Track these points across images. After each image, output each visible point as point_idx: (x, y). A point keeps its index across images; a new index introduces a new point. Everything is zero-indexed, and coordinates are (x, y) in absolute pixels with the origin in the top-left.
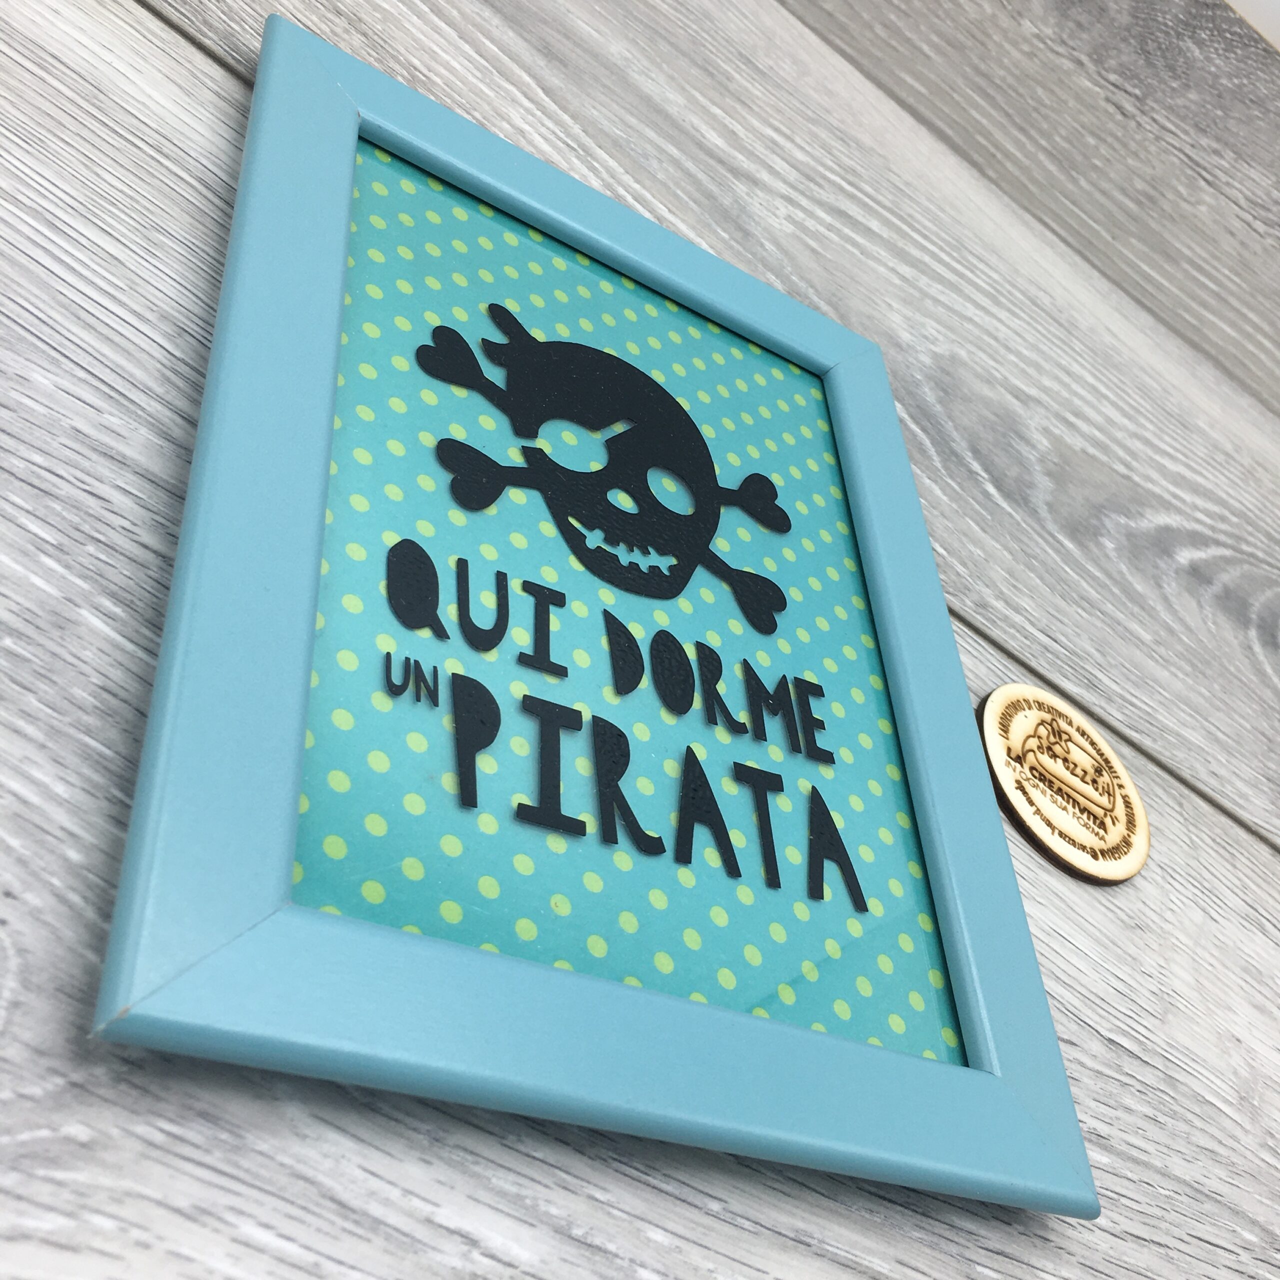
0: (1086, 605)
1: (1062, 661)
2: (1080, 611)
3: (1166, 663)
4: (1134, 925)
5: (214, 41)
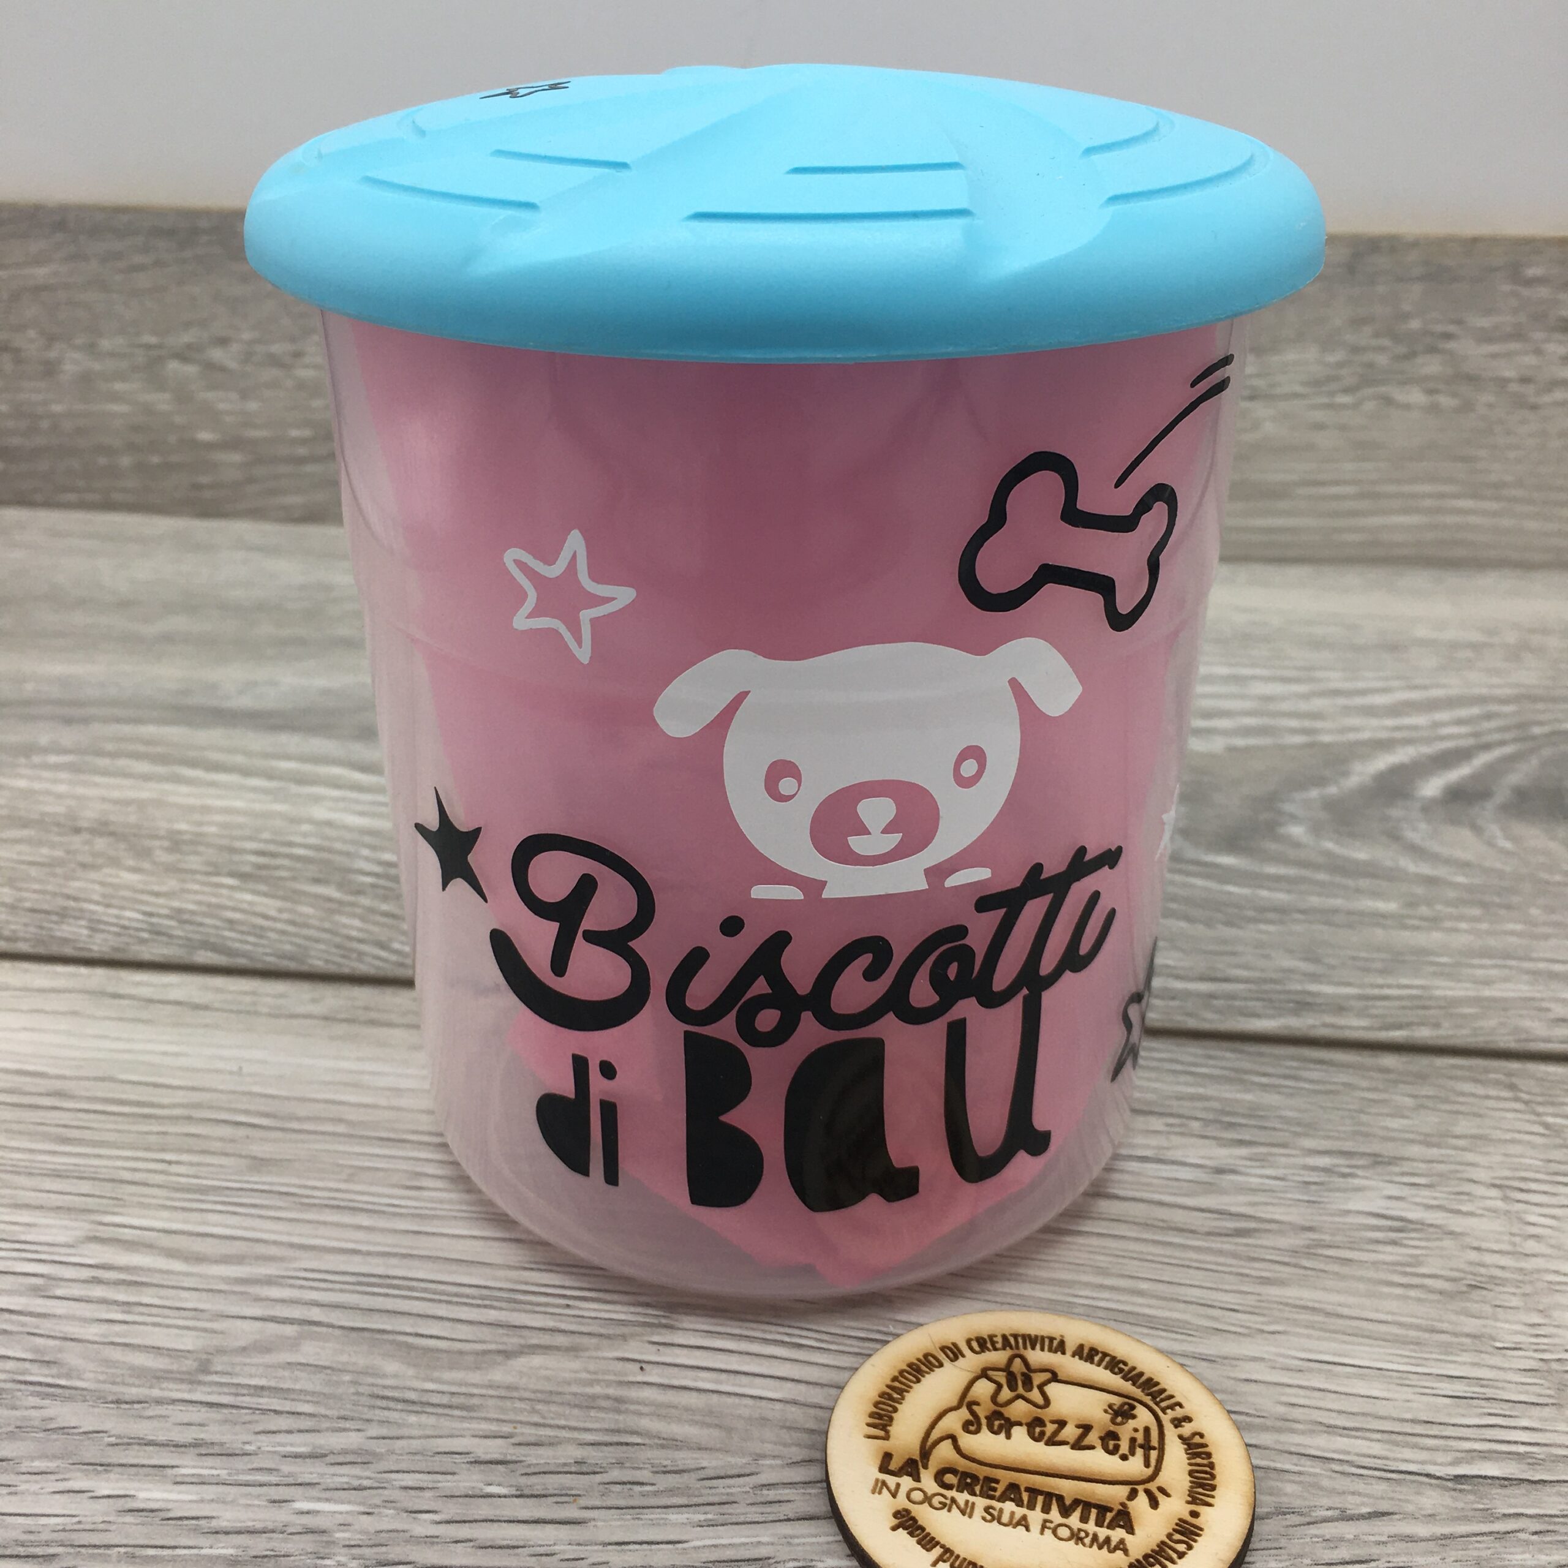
0: (1271, 916)
1: (1245, 999)
2: (1263, 927)
3: (1434, 922)
4: (1464, 1289)
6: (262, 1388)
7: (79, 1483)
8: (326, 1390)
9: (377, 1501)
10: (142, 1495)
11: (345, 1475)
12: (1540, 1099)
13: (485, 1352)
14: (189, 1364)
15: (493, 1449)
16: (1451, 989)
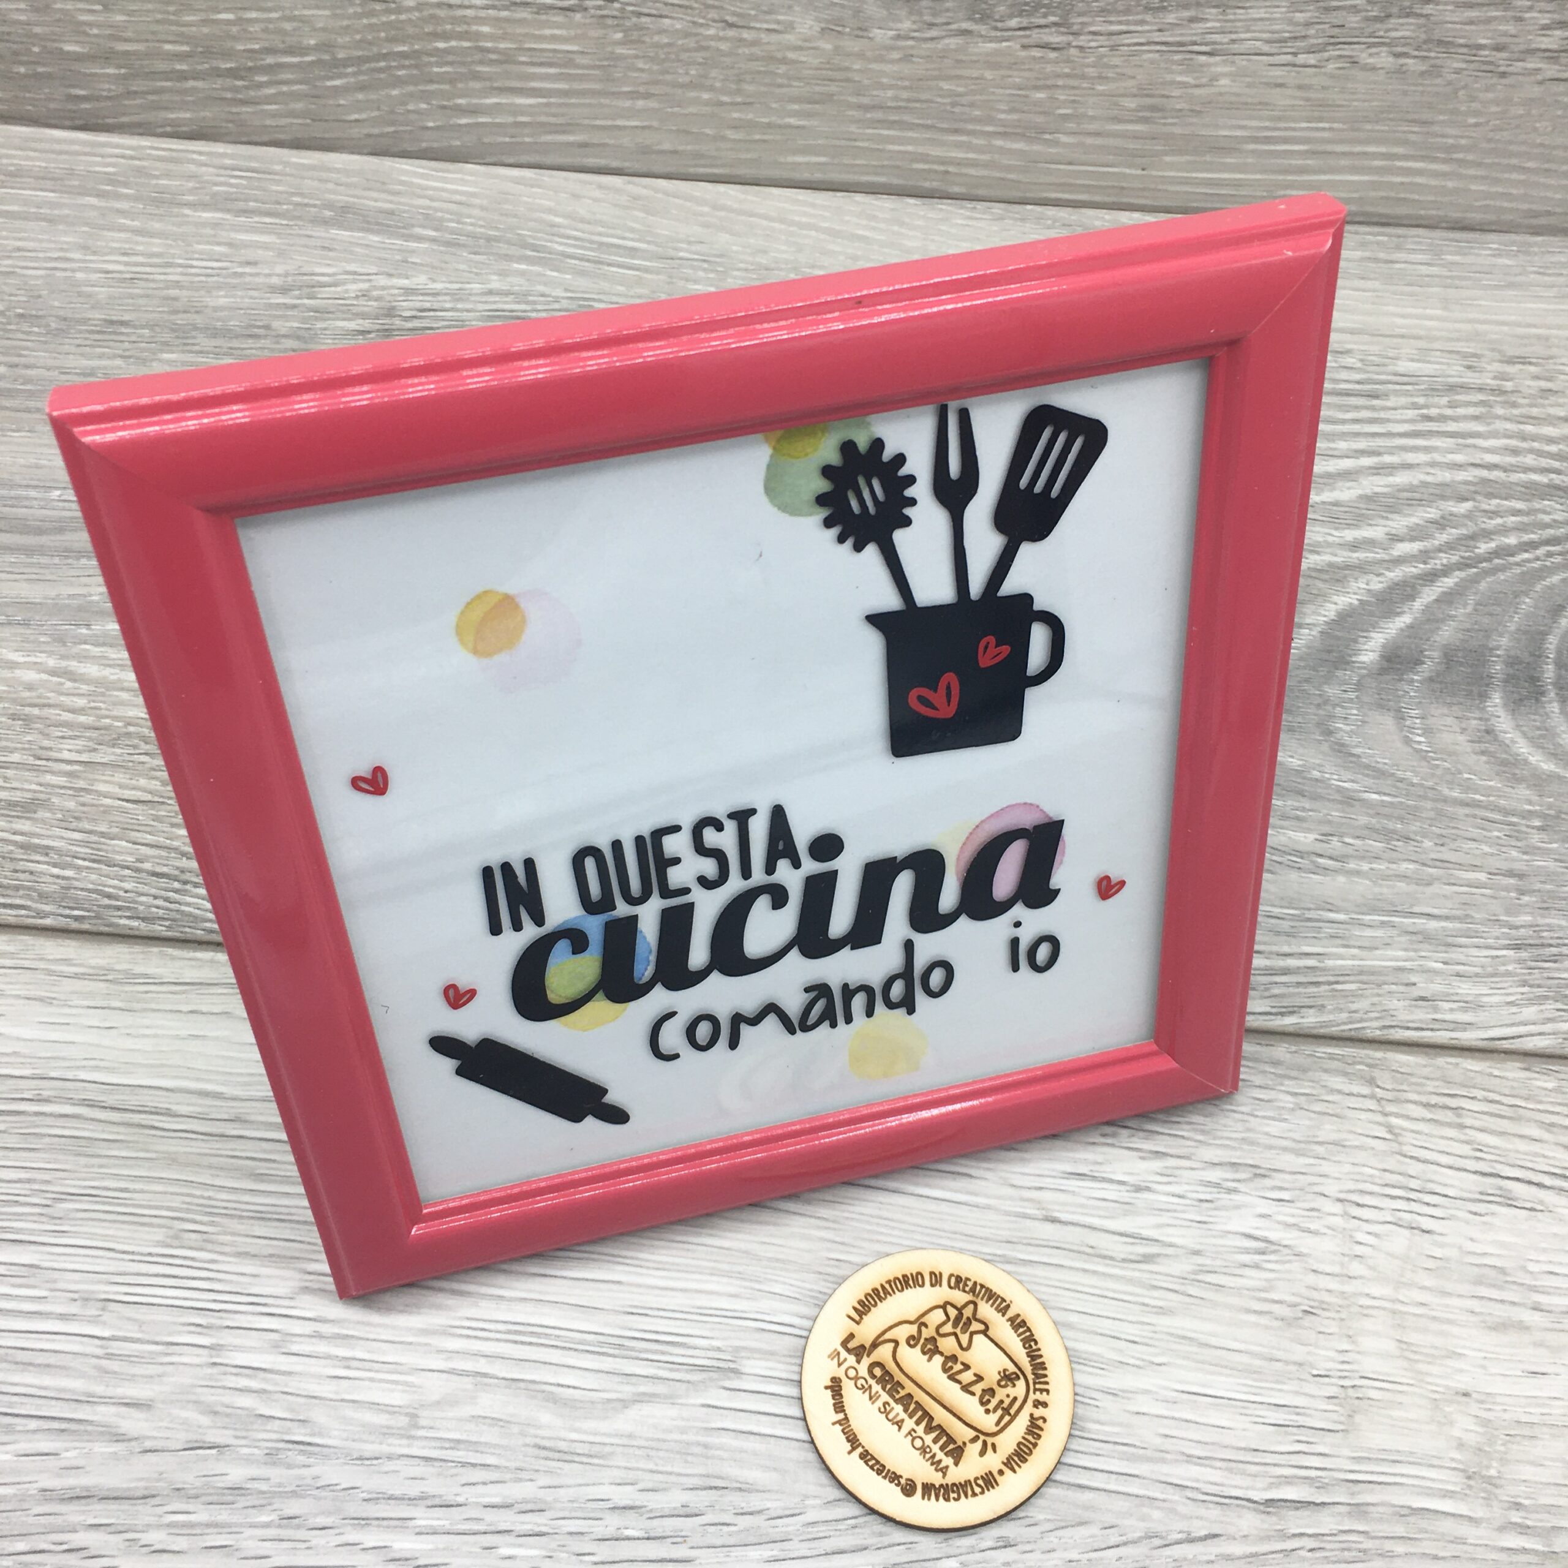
3: (1342, 862)
5: (53, 914)
6: (458, 1441)
7: (352, 1536)
8: (504, 1442)
9: (553, 1545)
10: (397, 1546)
11: (530, 1523)
12: (1389, 1095)
13: (609, 1401)
14: (403, 1421)
15: (624, 1496)
16: (1341, 957)
